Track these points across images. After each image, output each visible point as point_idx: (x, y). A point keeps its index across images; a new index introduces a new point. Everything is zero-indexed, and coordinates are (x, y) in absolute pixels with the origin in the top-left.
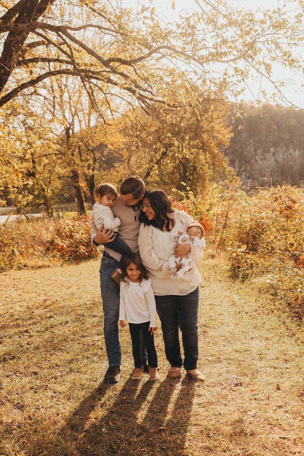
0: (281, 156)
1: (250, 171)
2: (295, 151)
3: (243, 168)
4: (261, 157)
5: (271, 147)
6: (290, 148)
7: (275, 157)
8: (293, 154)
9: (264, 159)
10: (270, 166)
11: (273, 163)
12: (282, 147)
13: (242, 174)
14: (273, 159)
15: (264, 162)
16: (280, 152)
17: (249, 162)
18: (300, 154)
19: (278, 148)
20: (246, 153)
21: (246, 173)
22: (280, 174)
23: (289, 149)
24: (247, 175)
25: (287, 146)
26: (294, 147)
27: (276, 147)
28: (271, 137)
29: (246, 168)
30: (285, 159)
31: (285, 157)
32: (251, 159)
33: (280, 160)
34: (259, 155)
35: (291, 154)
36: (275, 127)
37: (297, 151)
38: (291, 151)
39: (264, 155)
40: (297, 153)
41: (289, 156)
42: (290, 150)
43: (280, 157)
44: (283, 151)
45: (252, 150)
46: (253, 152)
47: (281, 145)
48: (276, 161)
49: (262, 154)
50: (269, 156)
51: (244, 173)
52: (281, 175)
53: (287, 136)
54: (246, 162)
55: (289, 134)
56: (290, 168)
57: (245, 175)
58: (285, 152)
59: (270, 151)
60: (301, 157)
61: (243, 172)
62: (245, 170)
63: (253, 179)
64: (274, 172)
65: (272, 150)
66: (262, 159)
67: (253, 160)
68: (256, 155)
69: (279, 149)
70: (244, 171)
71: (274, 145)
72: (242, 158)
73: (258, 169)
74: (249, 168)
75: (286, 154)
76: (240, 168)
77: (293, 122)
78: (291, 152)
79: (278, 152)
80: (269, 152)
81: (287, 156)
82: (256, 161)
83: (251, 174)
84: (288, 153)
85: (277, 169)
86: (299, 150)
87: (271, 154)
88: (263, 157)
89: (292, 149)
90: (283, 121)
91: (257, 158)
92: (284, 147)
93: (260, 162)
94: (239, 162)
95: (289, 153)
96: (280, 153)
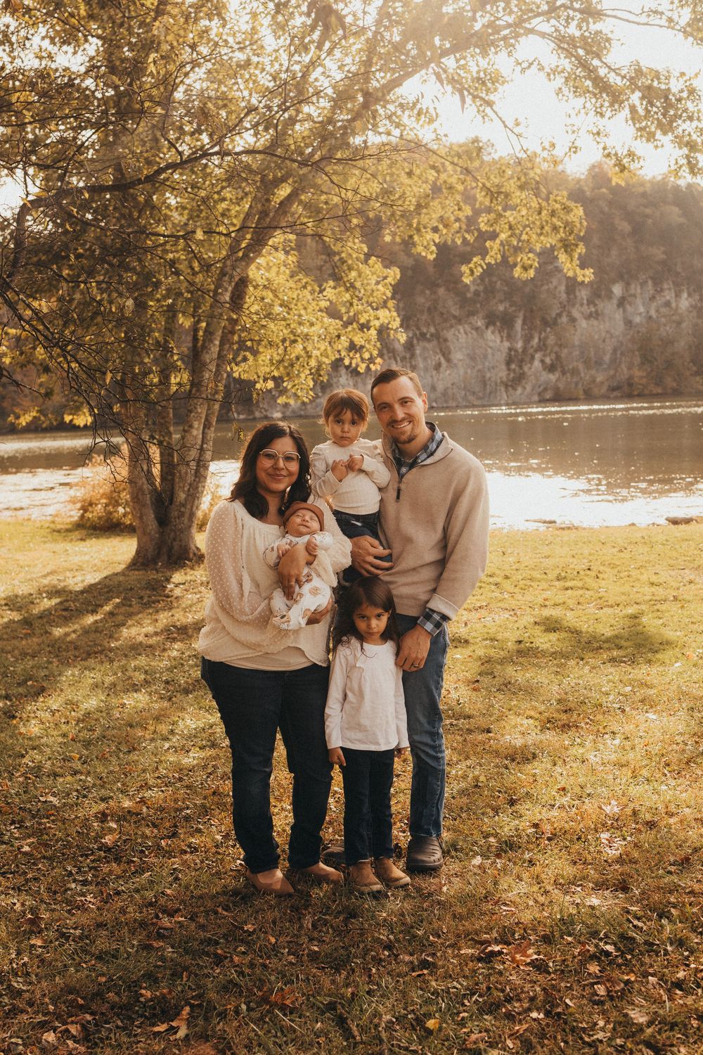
0: (642, 309)
1: (556, 349)
2: (678, 295)
3: (536, 340)
4: (587, 310)
5: (614, 282)
6: (665, 286)
7: (624, 311)
8: (674, 305)
9: (596, 315)
10: (612, 336)
11: (619, 328)
12: (643, 284)
13: (533, 358)
14: (618, 316)
15: (595, 323)
16: (638, 296)
17: (553, 323)
18: (691, 306)
19: (633, 286)
20: (543, 296)
21: (545, 355)
22: (637, 360)
23: (662, 290)
24: (548, 360)
25: (657, 281)
26: (676, 284)
27: (628, 284)
28: (614, 252)
29: (546, 338)
30: (650, 317)
31: (653, 313)
32: (559, 315)
33: (637, 320)
34: (582, 305)
35: (668, 304)
36: (625, 227)
37: (685, 295)
38: (669, 295)
39: (595, 305)
40: (685, 303)
41: (663, 310)
42: (667, 292)
43: (639, 311)
44: (647, 296)
45: (563, 288)
46: (564, 296)
47: (642, 277)
48: (628, 323)
49: (590, 302)
50: (609, 307)
51: (538, 356)
52: (643, 363)
53: (658, 253)
54: (545, 323)
55: (663, 249)
56: (667, 342)
57: (542, 361)
58: (653, 298)
59: (612, 292)
60: (695, 314)
61: (536, 351)
62: (542, 347)
63: (564, 373)
64: (622, 354)
65: (617, 290)
66: (589, 317)
67: (564, 319)
68: (574, 305)
69: (635, 288)
70: (538, 349)
71: (621, 277)
72: (532, 311)
73: (577, 343)
74: (551, 340)
75: (654, 305)
76: (528, 339)
77: (674, 214)
78: (668, 298)
79: (634, 296)
80: (610, 295)
81: (657, 311)
82: (573, 320)
83: (558, 357)
84: (660, 300)
85: (630, 345)
86: (690, 295)
87: (615, 301)
88: (593, 310)
89: (670, 289)
90: (648, 211)
91: (575, 313)
92: (650, 283)
93: (584, 323)
94: (524, 323)
95: (663, 300)
96: (639, 301)
